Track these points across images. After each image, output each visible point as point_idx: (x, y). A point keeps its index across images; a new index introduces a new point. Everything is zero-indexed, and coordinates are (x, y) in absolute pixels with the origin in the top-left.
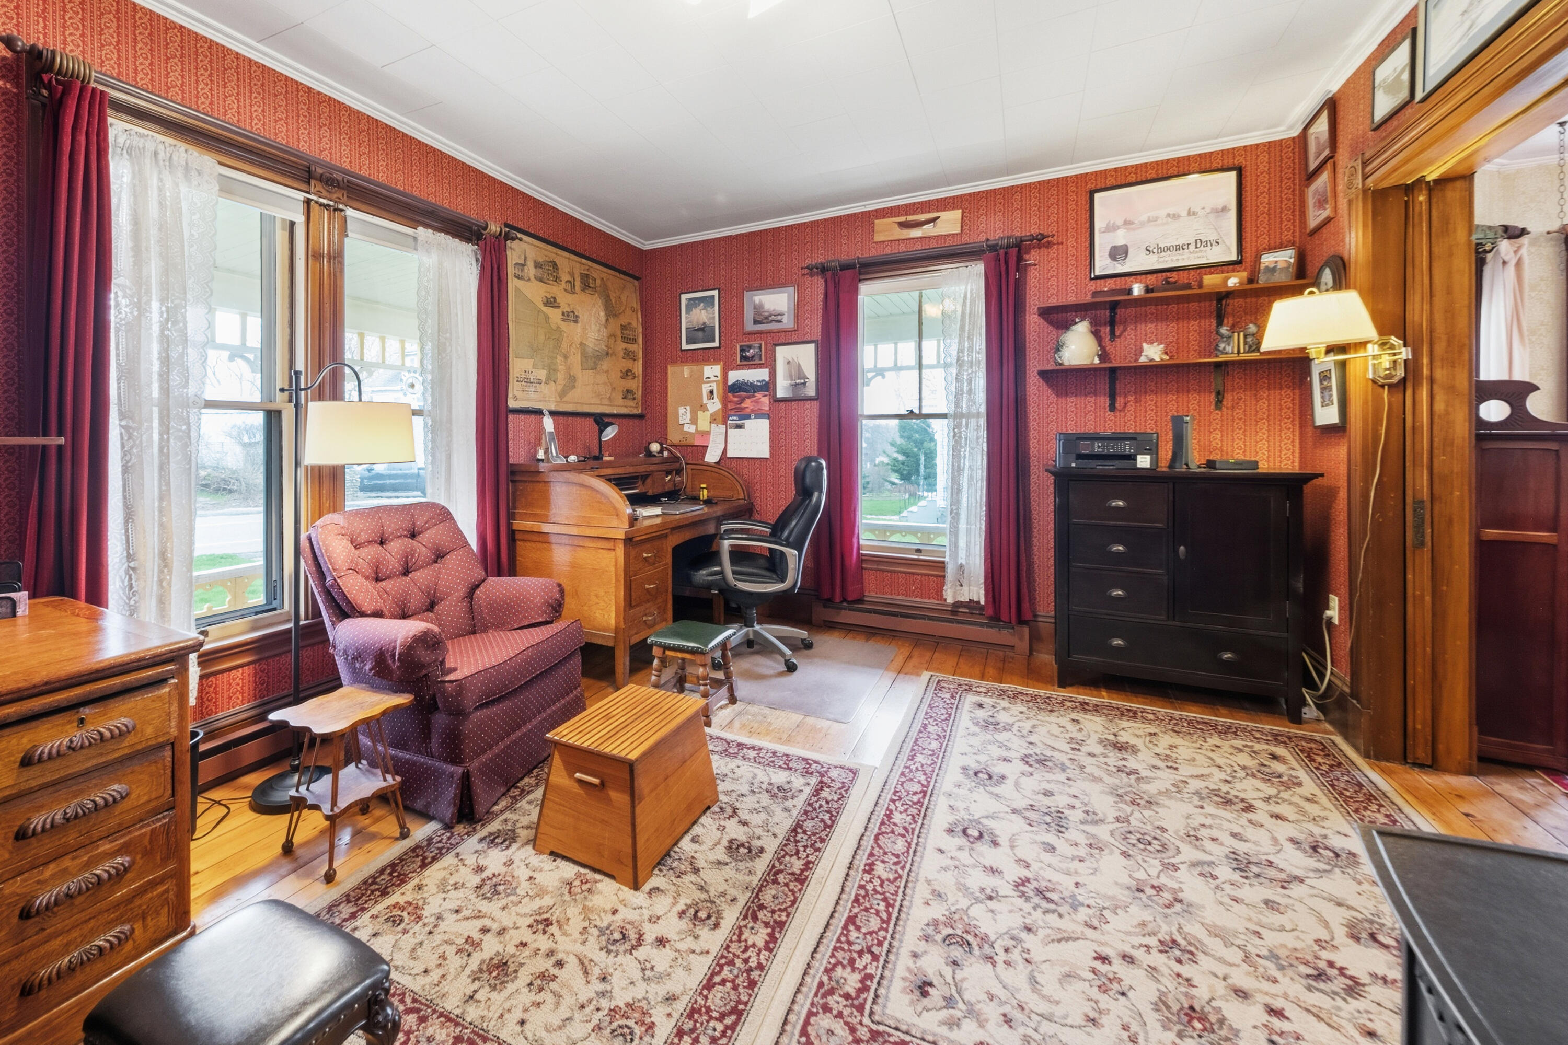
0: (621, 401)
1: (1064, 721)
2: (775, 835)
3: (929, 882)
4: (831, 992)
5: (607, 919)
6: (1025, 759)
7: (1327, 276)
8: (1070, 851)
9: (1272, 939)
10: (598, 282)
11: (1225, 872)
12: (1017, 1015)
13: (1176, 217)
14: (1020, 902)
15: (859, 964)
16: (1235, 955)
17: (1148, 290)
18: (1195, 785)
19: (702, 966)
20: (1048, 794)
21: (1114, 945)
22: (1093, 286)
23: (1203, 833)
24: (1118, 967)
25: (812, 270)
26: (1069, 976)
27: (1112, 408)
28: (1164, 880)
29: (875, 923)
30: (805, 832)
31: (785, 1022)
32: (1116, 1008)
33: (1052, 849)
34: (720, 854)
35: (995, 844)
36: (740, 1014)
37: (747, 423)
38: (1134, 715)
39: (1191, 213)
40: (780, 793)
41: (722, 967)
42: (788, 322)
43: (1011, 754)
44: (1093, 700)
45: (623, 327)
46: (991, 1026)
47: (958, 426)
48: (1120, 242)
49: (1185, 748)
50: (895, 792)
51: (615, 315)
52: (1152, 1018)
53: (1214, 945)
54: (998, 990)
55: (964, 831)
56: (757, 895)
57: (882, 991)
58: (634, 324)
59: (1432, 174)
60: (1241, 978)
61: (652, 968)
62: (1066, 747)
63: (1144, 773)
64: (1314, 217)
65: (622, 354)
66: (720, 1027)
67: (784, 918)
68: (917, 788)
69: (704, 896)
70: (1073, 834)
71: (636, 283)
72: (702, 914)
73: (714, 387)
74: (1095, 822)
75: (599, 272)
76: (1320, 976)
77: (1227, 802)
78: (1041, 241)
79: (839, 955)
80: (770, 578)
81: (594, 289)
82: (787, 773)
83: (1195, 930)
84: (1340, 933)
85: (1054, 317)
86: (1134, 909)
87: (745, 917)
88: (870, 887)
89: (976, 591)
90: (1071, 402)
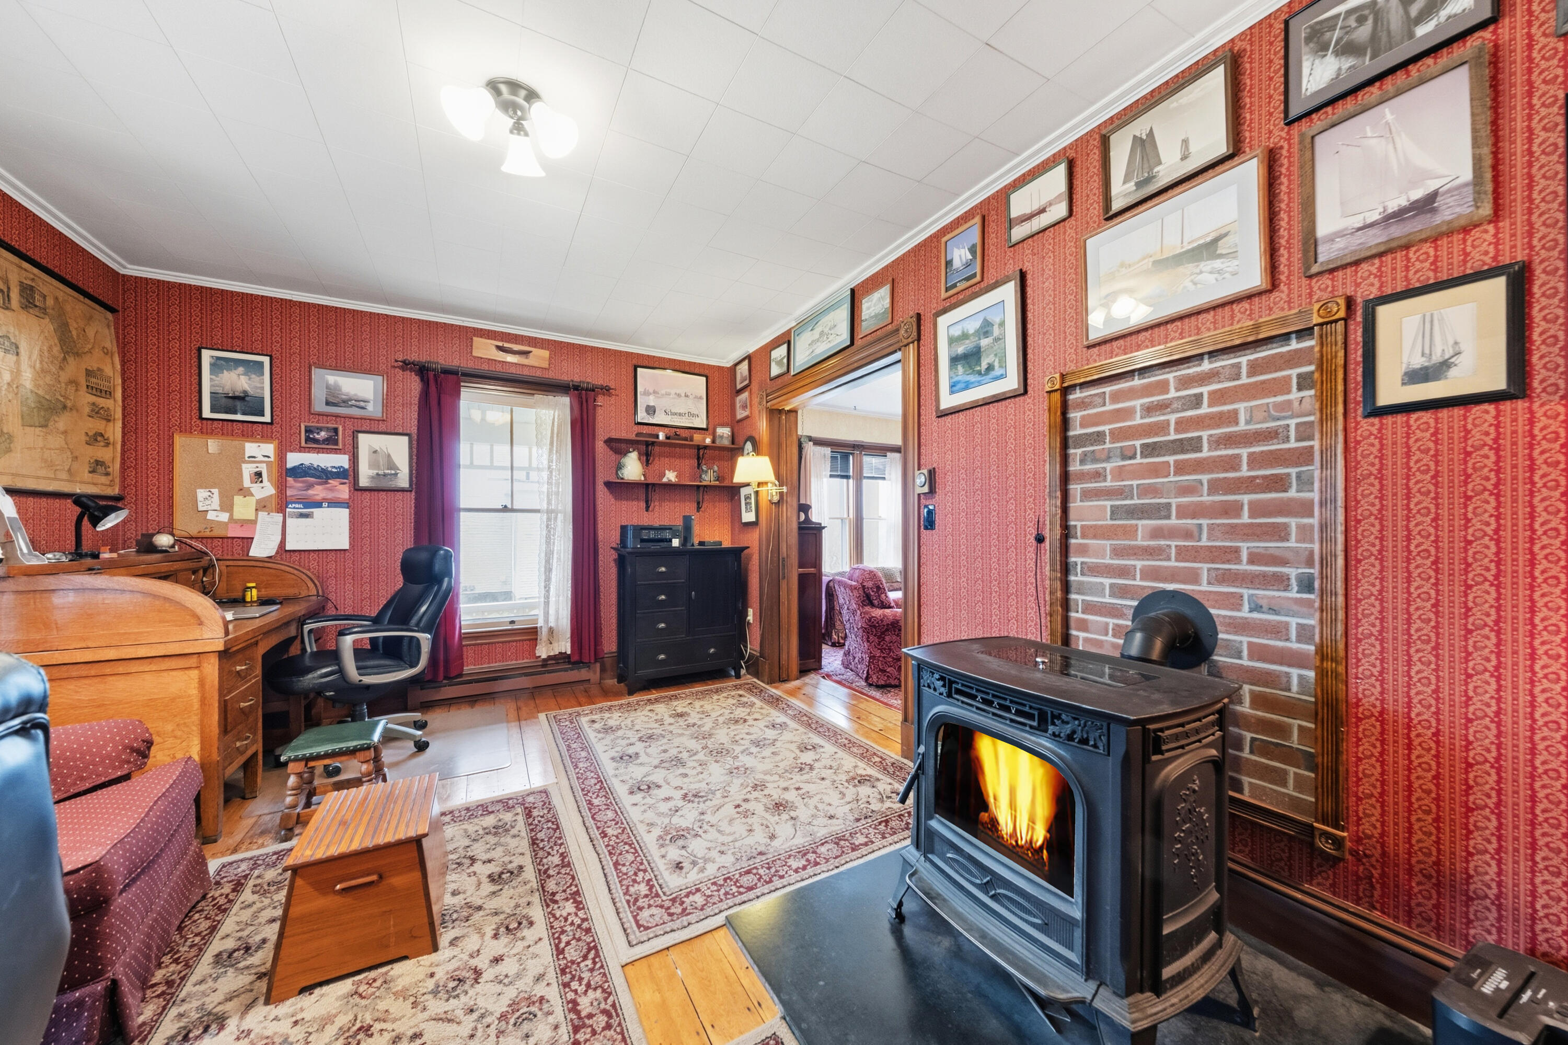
0: (87, 476)
1: (646, 712)
2: (522, 854)
3: (642, 822)
4: (636, 900)
5: (430, 984)
6: (640, 739)
7: (749, 446)
8: (695, 772)
9: (782, 765)
10: (50, 302)
11: (754, 750)
12: (723, 848)
13: (679, 395)
14: (690, 805)
15: (639, 879)
16: (776, 778)
17: (668, 438)
18: (721, 719)
19: (545, 950)
20: (665, 751)
21: (738, 799)
22: (637, 429)
23: (737, 738)
24: (745, 806)
25: (406, 365)
26: (731, 821)
27: (647, 509)
28: (737, 764)
29: (630, 857)
30: (542, 840)
31: (625, 930)
32: (755, 821)
33: (686, 775)
34: (488, 888)
35: (659, 787)
36: (595, 947)
37: (316, 511)
38: (676, 697)
39: (686, 396)
40: (499, 830)
41: (559, 938)
42: (373, 409)
43: (632, 740)
44: (652, 697)
45: (89, 373)
46: (717, 859)
47: (549, 519)
48: (652, 404)
49: (707, 704)
50: (583, 790)
51: (77, 355)
52: (768, 816)
53: (768, 778)
54: (709, 845)
55: (639, 789)
56: (544, 891)
57: (661, 881)
58: (108, 371)
59: (787, 408)
60: (783, 784)
61: (506, 976)
62: (656, 725)
63: (699, 723)
64: (741, 414)
65: (87, 410)
66: (589, 962)
67: (575, 889)
68: (593, 781)
69: (502, 916)
70: (690, 764)
71: (109, 315)
72: (513, 925)
73: (264, 469)
74: (695, 754)
75: (49, 287)
76: (801, 769)
77: (737, 722)
78: (606, 390)
79: (624, 882)
80: (398, 666)
81: (44, 310)
82: (492, 816)
83: (760, 776)
84: (797, 752)
85: (614, 445)
86: (735, 781)
87: (548, 906)
88: (612, 843)
89: (564, 646)
90: (624, 505)
